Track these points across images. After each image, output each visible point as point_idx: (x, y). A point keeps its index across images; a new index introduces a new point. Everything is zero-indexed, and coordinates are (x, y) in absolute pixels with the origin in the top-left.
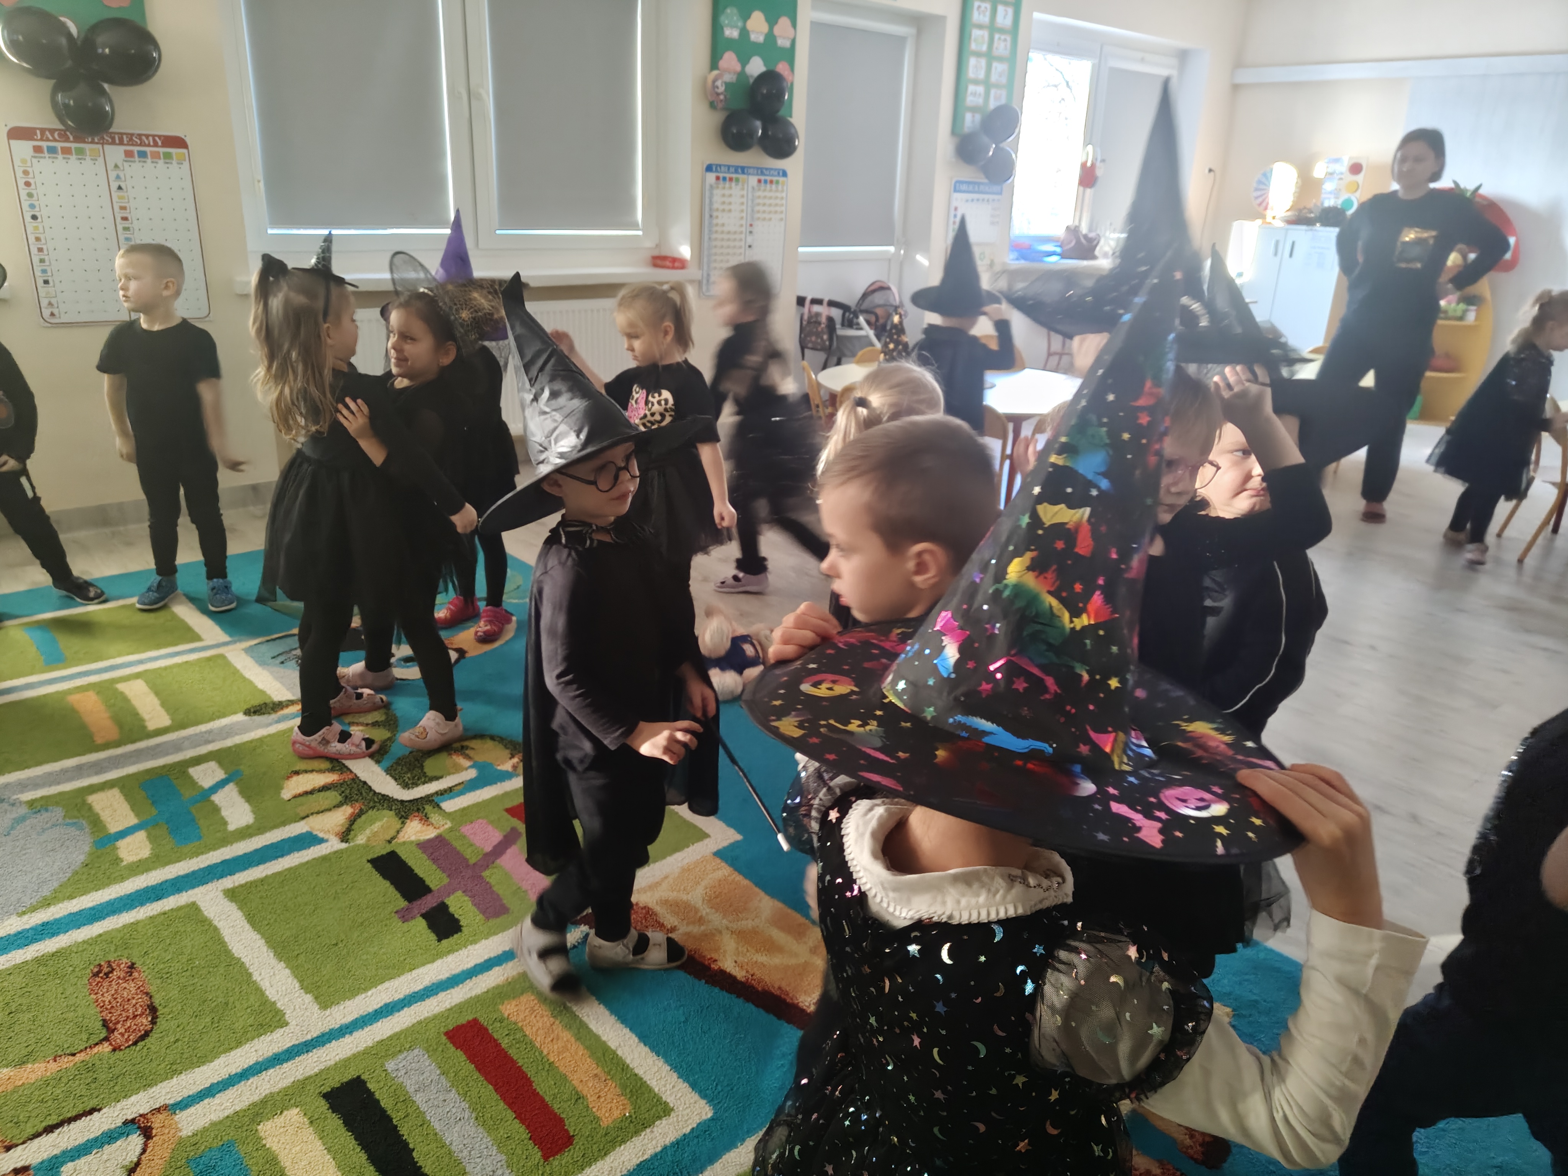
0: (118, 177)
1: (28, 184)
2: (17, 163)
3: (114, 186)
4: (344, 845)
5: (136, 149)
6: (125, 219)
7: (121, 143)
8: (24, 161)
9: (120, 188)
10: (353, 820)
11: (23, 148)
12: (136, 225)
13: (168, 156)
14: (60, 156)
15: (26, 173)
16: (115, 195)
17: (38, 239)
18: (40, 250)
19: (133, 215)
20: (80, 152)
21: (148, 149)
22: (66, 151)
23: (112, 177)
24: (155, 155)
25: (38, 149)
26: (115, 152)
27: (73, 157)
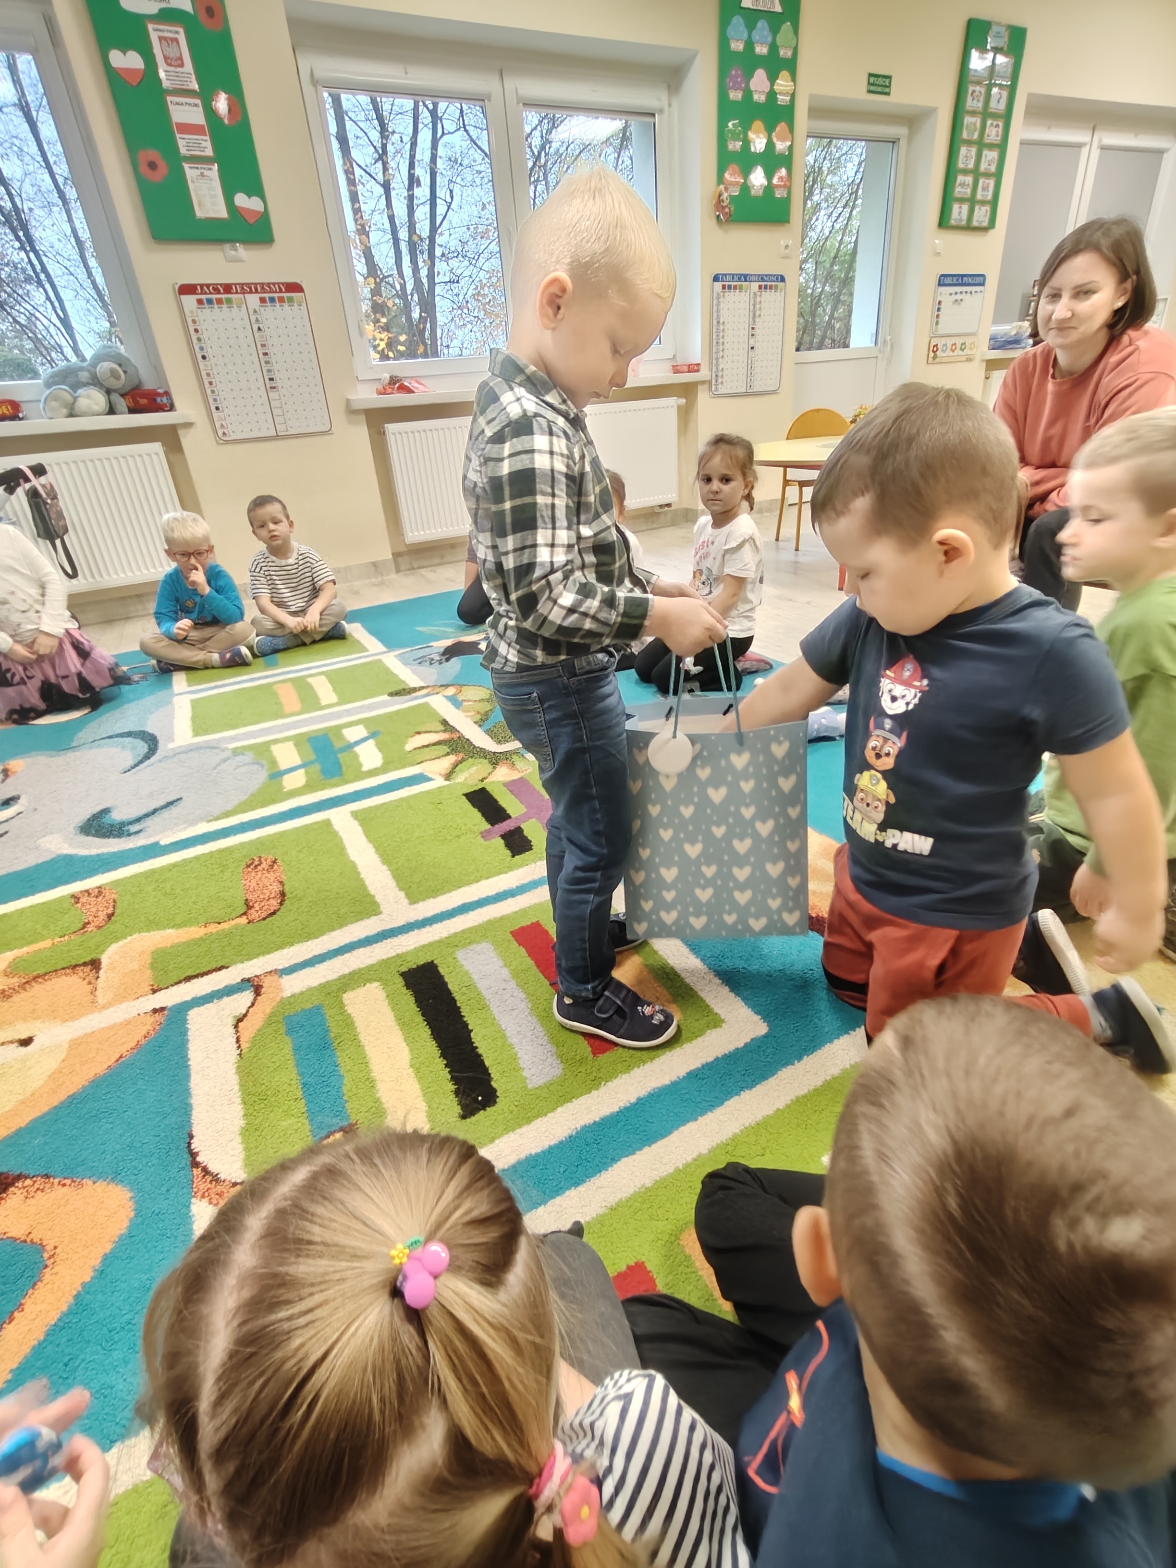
0: (257, 320)
1: (196, 331)
2: (187, 314)
3: (255, 329)
4: (447, 783)
5: (267, 295)
6: (266, 354)
7: (257, 291)
8: (192, 312)
9: (259, 329)
10: (455, 766)
11: (190, 301)
12: (273, 359)
13: (291, 300)
14: (216, 306)
15: (194, 322)
16: (257, 335)
17: (208, 375)
18: (211, 383)
19: (270, 351)
20: (229, 301)
21: (276, 295)
22: (219, 301)
23: (253, 321)
24: (281, 300)
25: (200, 302)
26: (253, 300)
27: (225, 306)
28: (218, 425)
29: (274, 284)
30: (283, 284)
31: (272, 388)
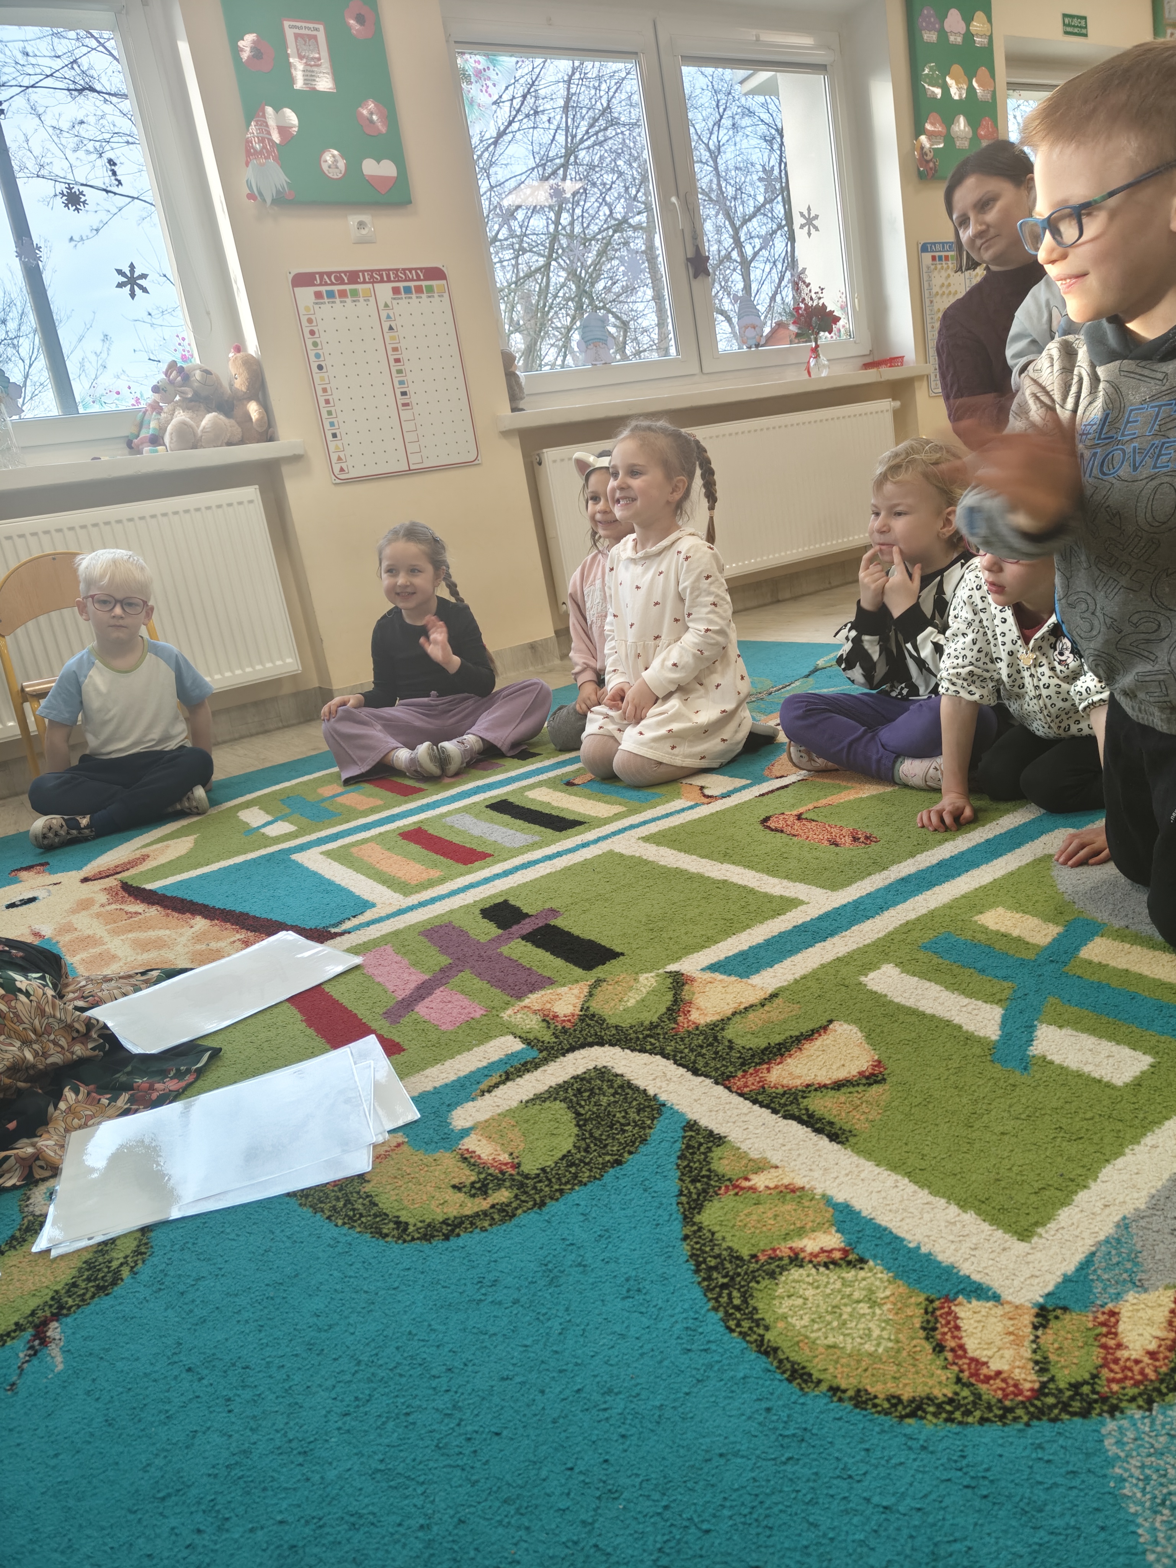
0: (388, 317)
1: (312, 333)
2: (302, 311)
3: (386, 328)
5: (401, 285)
6: (397, 361)
7: (389, 280)
8: (307, 308)
9: (391, 328)
11: (306, 294)
12: (407, 366)
13: (430, 289)
14: (338, 300)
15: (310, 321)
16: (387, 336)
17: (325, 390)
18: (327, 402)
19: (404, 356)
20: (355, 293)
21: (412, 284)
22: (343, 294)
23: (383, 317)
24: (419, 290)
25: (318, 295)
26: (384, 291)
27: (349, 300)
28: (334, 457)
29: (410, 270)
30: (421, 269)
31: (404, 405)
